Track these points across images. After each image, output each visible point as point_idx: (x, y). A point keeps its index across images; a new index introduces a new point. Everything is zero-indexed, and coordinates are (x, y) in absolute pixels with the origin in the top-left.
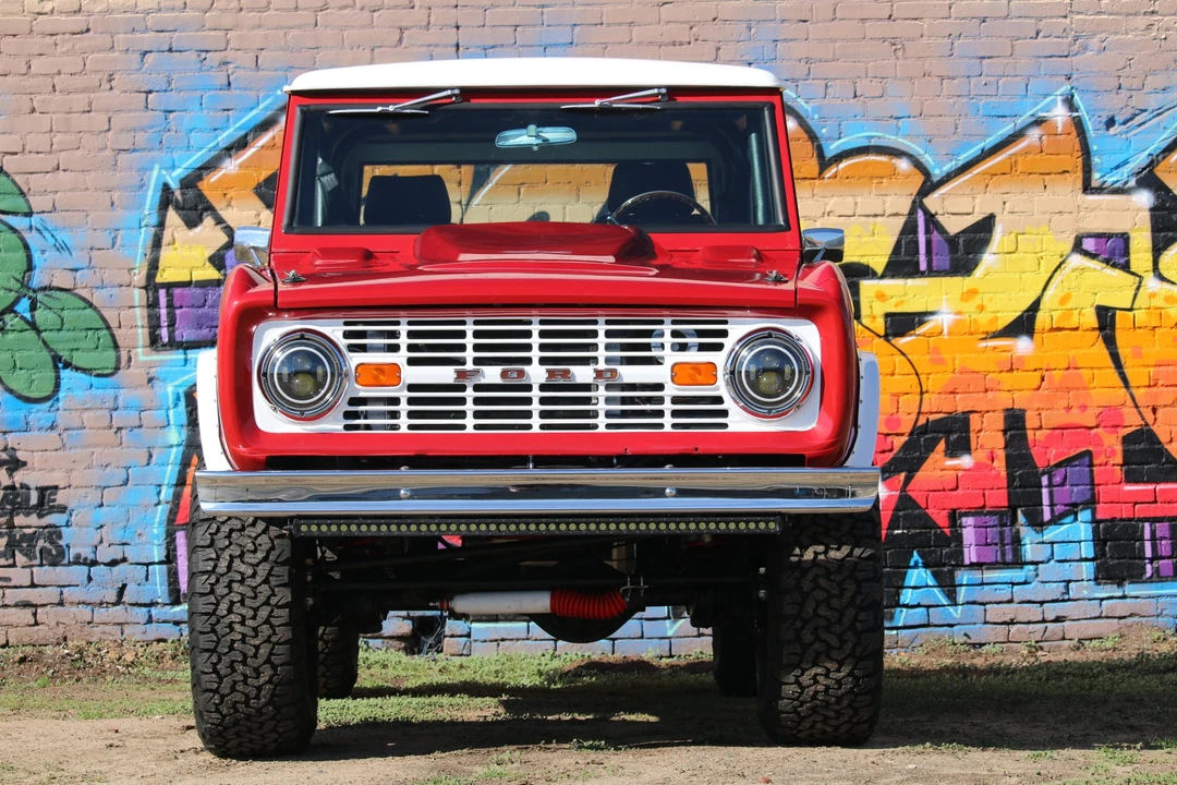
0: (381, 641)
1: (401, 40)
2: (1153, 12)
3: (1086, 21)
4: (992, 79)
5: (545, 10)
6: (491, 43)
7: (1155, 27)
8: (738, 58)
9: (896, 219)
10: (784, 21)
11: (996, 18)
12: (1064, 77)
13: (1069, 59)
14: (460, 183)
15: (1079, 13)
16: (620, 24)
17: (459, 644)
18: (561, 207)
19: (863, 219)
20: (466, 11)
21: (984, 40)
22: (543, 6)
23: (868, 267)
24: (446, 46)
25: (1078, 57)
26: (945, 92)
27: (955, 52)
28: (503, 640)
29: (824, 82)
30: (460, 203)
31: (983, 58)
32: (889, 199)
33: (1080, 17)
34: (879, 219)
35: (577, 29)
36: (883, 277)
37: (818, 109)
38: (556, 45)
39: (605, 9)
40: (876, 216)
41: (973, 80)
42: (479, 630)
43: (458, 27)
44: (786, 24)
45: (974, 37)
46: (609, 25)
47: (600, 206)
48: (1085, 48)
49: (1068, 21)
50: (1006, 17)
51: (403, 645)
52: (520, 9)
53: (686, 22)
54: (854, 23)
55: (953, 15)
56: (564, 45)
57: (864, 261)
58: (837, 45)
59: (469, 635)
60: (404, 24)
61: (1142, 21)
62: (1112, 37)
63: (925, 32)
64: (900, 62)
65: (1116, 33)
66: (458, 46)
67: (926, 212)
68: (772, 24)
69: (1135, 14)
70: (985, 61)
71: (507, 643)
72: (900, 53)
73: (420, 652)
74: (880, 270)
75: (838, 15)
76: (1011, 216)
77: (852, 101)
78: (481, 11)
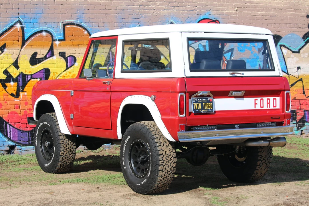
0: (3, 152)
1: (7, 12)
2: (154, 10)
3: (142, 11)
4: (125, 23)
5: (37, 5)
6: (26, 13)
7: (155, 13)
8: (75, 17)
9: (106, 54)
10: (85, 9)
11: (126, 10)
12: (138, 23)
13: (139, 19)
14: (19, 45)
15: (141, 9)
16: (52, 9)
17: (19, 151)
18: (40, 51)
19: (100, 54)
20: (21, 5)
21: (123, 14)
22: (36, 5)
23: (101, 64)
24: (16, 13)
25: (141, 19)
26: (116, 26)
27: (118, 17)
28: (28, 150)
29: (92, 23)
30: (19, 50)
31: (123, 18)
32: (105, 49)
33: (141, 10)
34: (103, 54)
35: (43, 10)
36: (103, 67)
37: (91, 29)
38: (39, 13)
39: (49, 5)
40: (102, 53)
41: (121, 23)
42: (23, 148)
43: (19, 9)
44: (85, 10)
45: (121, 14)
46: (50, 9)
47: (48, 50)
48: (142, 17)
49: (139, 11)
50: (127, 10)
51: (7, 152)
52: (32, 5)
53: (65, 9)
54: (98, 10)
55: (117, 9)
56: (41, 13)
57: (100, 63)
58: (95, 15)
59: (21, 150)
60: (7, 8)
61: (152, 11)
62: (147, 15)
63: (112, 13)
64: (107, 19)
65: (148, 14)
66: (19, 13)
67: (112, 52)
68: (82, 10)
69: (151, 10)
70: (123, 19)
71: (29, 151)
72: (107, 17)
73: (11, 154)
74: (103, 65)
75: (95, 8)
76: (128, 53)
77: (98, 27)
78: (24, 5)
